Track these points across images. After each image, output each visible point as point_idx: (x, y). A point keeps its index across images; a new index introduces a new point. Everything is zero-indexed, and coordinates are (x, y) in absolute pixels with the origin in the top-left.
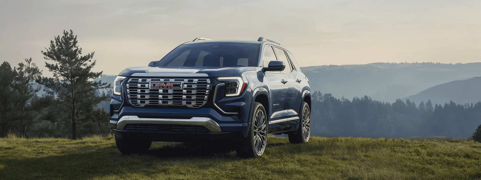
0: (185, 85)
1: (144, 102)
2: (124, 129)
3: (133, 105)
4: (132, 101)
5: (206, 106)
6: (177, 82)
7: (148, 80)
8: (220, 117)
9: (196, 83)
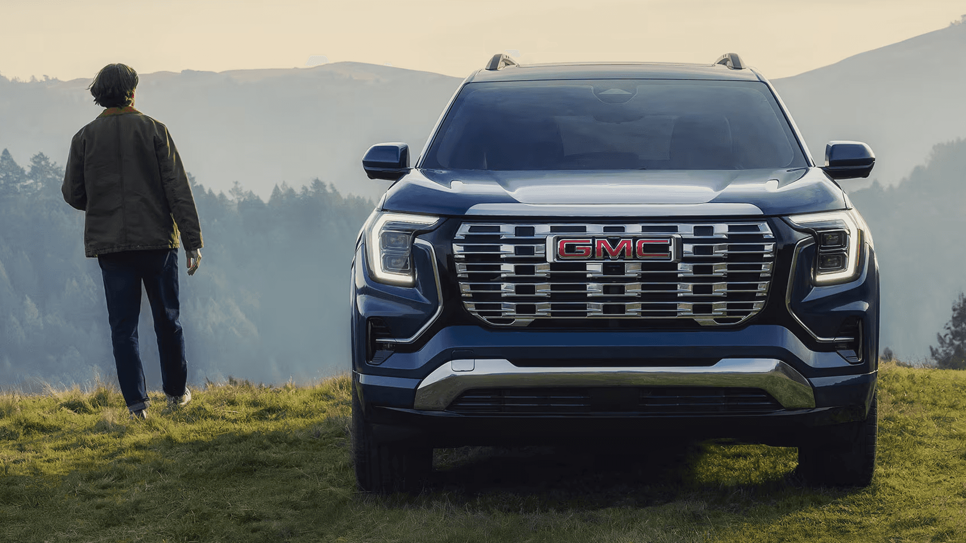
0: (684, 245)
1: (532, 309)
2: (451, 406)
3: (484, 318)
4: (477, 306)
5: (761, 319)
6: (657, 237)
7: (542, 229)
8: (808, 356)
9: (725, 237)
